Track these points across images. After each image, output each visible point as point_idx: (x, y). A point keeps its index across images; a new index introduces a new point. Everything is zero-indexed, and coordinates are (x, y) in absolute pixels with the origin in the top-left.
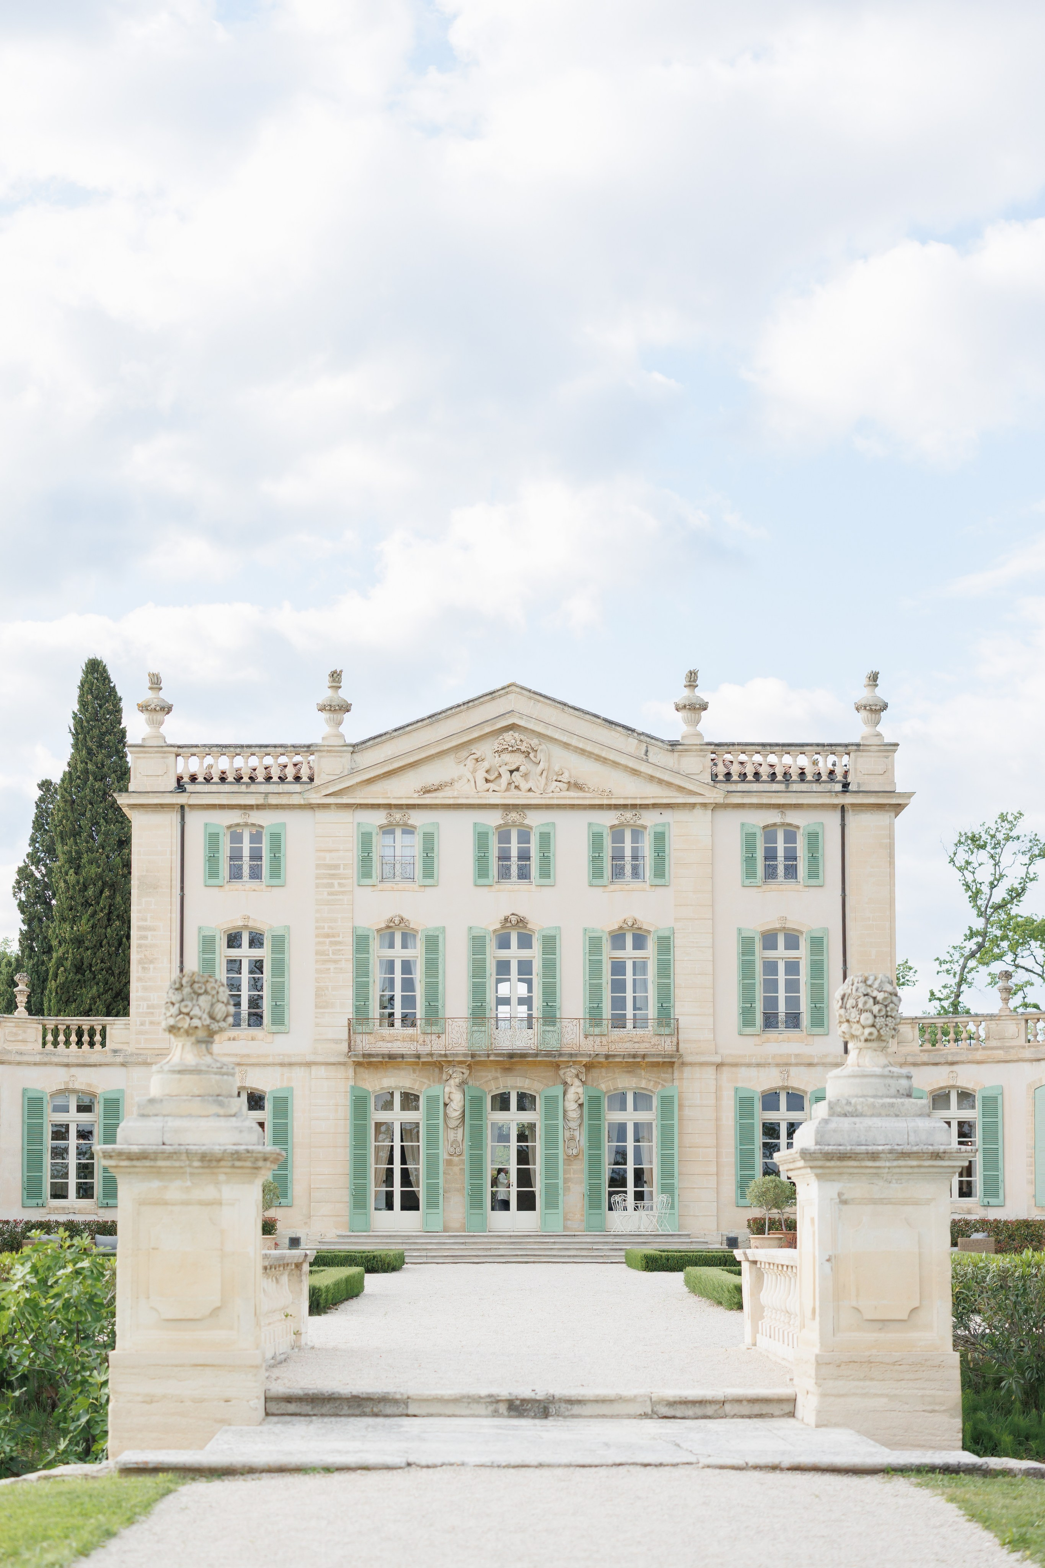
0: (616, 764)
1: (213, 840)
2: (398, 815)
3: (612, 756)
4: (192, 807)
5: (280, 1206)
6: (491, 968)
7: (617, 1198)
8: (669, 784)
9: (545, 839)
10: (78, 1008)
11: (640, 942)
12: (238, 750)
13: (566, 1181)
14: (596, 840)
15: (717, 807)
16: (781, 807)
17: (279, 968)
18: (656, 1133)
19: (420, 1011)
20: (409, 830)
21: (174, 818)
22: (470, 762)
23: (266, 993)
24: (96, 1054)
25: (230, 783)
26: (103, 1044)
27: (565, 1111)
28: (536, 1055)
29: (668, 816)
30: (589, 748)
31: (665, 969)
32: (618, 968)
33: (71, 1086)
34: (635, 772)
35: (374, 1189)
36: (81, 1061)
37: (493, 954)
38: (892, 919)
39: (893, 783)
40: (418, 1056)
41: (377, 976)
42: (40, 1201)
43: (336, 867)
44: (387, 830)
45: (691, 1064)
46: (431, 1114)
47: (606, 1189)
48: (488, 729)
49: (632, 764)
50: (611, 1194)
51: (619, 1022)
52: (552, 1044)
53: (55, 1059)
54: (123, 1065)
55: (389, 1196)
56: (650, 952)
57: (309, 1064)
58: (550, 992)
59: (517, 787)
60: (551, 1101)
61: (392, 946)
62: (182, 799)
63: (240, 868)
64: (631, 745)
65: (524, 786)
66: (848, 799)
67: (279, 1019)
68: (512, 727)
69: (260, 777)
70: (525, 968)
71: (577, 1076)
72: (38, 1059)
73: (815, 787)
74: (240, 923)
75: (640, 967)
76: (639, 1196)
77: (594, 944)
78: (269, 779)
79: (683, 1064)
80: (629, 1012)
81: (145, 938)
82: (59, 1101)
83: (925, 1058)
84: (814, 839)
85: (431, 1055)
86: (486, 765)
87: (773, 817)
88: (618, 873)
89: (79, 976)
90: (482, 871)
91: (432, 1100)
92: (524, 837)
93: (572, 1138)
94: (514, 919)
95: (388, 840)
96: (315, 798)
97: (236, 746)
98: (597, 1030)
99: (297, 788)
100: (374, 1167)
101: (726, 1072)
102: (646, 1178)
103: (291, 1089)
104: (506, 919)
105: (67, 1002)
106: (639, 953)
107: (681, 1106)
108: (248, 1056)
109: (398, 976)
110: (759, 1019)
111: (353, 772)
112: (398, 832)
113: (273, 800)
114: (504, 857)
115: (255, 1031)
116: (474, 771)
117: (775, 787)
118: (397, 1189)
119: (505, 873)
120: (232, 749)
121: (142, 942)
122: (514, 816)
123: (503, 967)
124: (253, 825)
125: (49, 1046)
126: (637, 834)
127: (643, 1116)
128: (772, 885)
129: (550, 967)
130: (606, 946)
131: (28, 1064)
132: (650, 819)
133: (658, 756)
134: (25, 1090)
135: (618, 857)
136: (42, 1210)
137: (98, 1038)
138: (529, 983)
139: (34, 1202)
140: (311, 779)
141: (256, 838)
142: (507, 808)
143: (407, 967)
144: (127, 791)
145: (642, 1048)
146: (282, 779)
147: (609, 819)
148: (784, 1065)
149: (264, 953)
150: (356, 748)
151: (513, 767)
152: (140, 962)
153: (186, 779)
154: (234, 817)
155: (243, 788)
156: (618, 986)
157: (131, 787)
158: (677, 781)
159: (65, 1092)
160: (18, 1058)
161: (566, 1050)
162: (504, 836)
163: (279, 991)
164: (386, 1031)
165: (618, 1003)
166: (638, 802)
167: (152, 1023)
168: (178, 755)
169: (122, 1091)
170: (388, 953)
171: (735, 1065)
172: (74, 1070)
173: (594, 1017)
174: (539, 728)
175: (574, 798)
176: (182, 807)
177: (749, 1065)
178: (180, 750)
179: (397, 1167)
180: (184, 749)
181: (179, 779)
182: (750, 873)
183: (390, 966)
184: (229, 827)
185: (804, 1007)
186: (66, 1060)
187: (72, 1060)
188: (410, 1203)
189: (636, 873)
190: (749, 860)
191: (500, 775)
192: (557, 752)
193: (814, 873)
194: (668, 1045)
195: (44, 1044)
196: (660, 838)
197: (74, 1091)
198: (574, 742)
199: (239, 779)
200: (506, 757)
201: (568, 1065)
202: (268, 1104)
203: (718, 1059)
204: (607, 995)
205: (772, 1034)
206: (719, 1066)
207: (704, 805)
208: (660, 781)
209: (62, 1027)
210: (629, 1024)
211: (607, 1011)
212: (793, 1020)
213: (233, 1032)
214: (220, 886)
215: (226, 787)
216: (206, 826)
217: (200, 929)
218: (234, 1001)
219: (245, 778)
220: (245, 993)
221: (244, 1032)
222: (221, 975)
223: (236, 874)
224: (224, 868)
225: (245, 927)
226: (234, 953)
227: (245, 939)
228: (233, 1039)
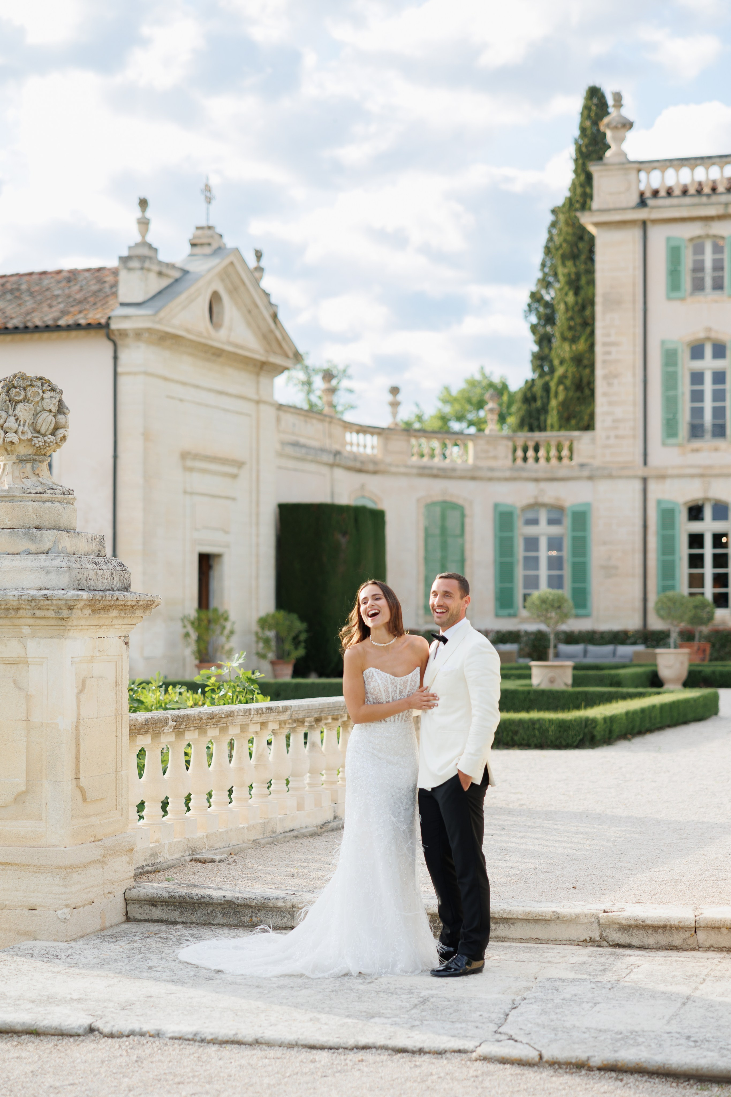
1: (675, 254)
4: (656, 222)
10: (577, 424)
12: (699, 162)
21: (637, 233)
24: (565, 468)
25: (692, 196)
26: (571, 458)
33: (541, 500)
36: (549, 475)
42: (511, 611)
53: (525, 474)
54: (590, 478)
62: (643, 214)
63: (702, 280)
69: (722, 187)
72: (508, 474)
74: (702, 335)
78: (729, 189)
81: (608, 353)
82: (530, 515)
89: (578, 394)
97: (696, 159)
105: (568, 419)
108: (710, 467)
115: (719, 443)
120: (692, 162)
121: (607, 357)
124: (715, 236)
125: (519, 462)
131: (499, 479)
134: (496, 506)
136: (514, 621)
137: (565, 453)
139: (506, 612)
141: (718, 250)
144: (590, 209)
149: (727, 364)
152: (605, 377)
153: (648, 194)
154: (695, 230)
155: (704, 199)
157: (595, 205)
159: (535, 506)
160: (490, 474)
167: (617, 437)
168: (639, 171)
169: (588, 505)
172: (543, 485)
176: (644, 224)
178: (642, 165)
180: (647, 165)
181: (642, 194)
184: (691, 240)
186: (534, 475)
187: (541, 475)
195: (514, 460)
197: (544, 505)
199: (699, 192)
209: (531, 444)
213: (697, 444)
214: (683, 299)
215: (687, 200)
216: (668, 239)
217: (663, 343)
218: (697, 413)
219: (707, 190)
220: (708, 405)
221: (707, 443)
222: (685, 387)
223: (698, 286)
224: (687, 281)
225: (708, 339)
226: (697, 365)
227: (708, 351)
228: (697, 450)
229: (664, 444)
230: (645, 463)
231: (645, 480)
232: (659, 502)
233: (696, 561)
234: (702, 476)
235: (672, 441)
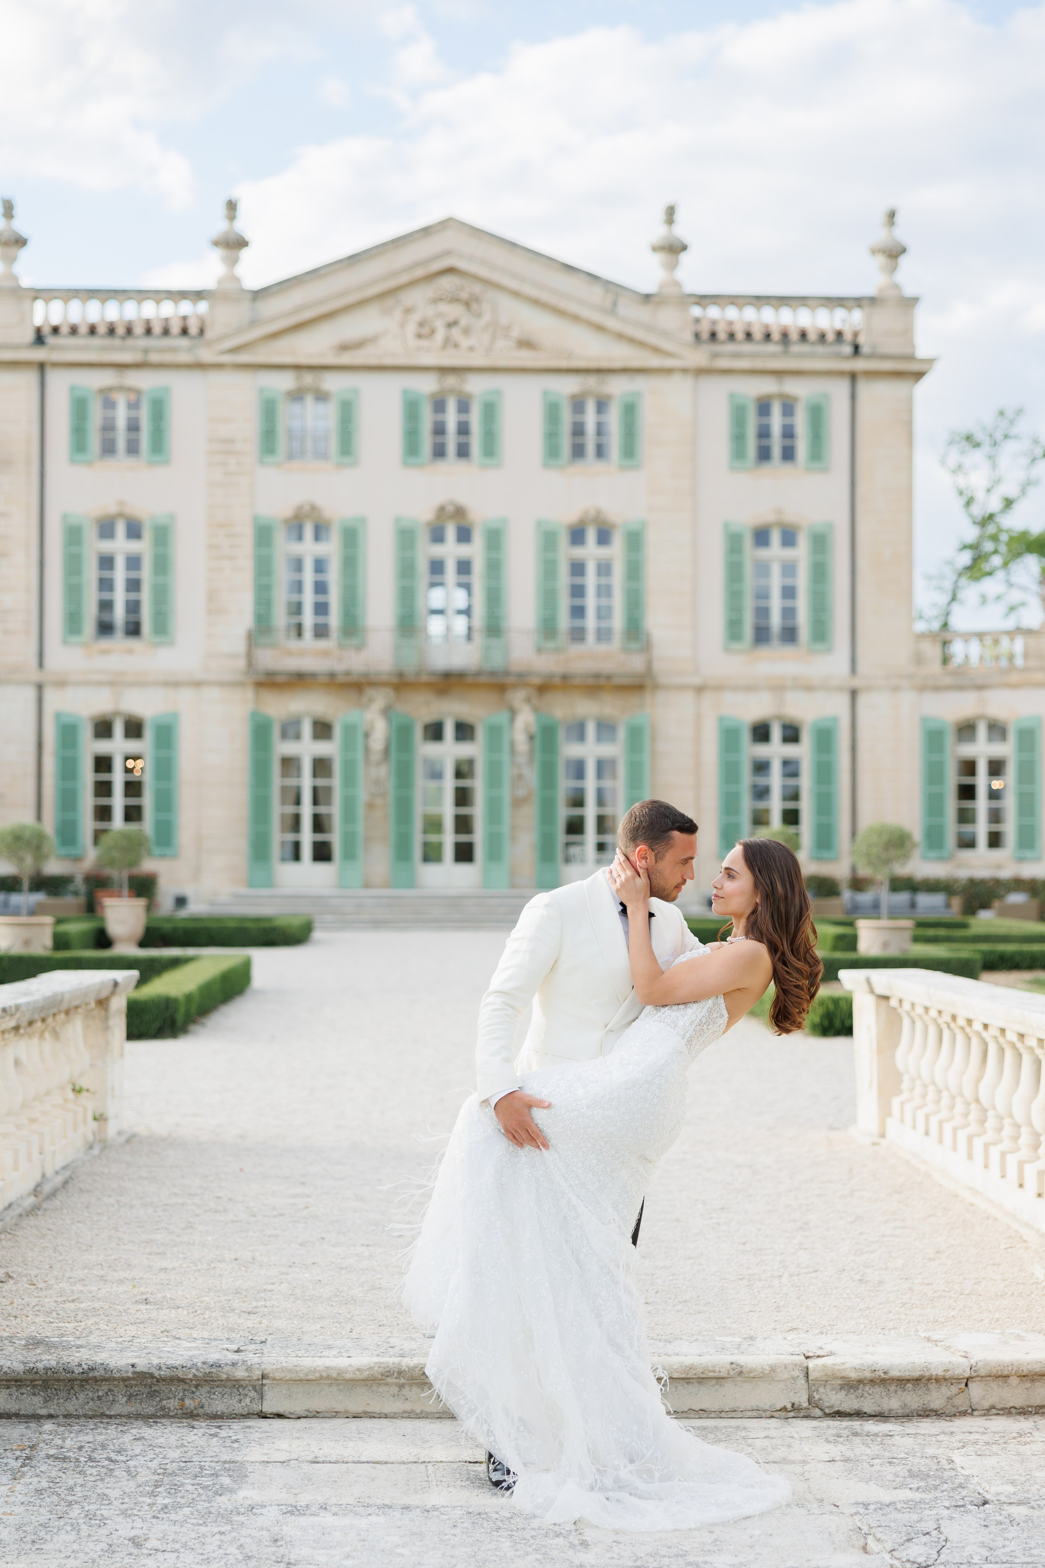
0: (576, 318)
1: (80, 407)
2: (308, 379)
3: (573, 308)
4: (57, 365)
5: (163, 856)
6: (422, 567)
7: (574, 850)
8: (640, 344)
9: (490, 411)
11: (604, 538)
12: (111, 295)
13: (514, 828)
14: (552, 413)
15: (700, 372)
16: (779, 374)
17: (162, 565)
18: (622, 770)
19: (334, 619)
20: (322, 396)
21: (31, 378)
22: (398, 314)
23: (146, 596)
25: (102, 336)
27: (512, 745)
28: (479, 673)
29: (639, 384)
30: (544, 297)
31: (634, 571)
32: (578, 568)
34: (600, 328)
35: (278, 837)
37: (426, 550)
38: (909, 511)
39: (913, 347)
40: (332, 675)
41: (282, 576)
43: (231, 441)
44: (297, 396)
45: (667, 688)
46: (348, 745)
47: (561, 837)
48: (420, 272)
49: (597, 317)
50: (568, 844)
51: (578, 635)
52: (497, 662)
55: (297, 846)
56: (616, 550)
57: (198, 684)
58: (494, 598)
59: (456, 346)
60: (495, 732)
61: (300, 538)
62: (40, 354)
63: (113, 441)
64: (596, 293)
65: (464, 342)
66: (860, 365)
67: (162, 627)
68: (451, 271)
69: (139, 330)
70: (464, 567)
71: (528, 700)
73: (820, 349)
74: (113, 509)
75: (604, 569)
76: (601, 847)
77: (548, 540)
78: (148, 331)
79: (656, 687)
80: (591, 622)
83: (948, 680)
84: (817, 414)
85: (348, 673)
86: (417, 317)
87: (767, 386)
88: (578, 451)
90: (411, 448)
91: (350, 730)
92: (464, 407)
93: (520, 777)
94: (450, 509)
95: (296, 408)
96: (206, 355)
97: (108, 291)
98: (551, 645)
99: (184, 342)
100: (278, 810)
101: (708, 699)
102: (609, 823)
103: (175, 716)
104: (441, 510)
106: (603, 552)
107: (653, 739)
108: (122, 673)
109: (309, 577)
110: (748, 631)
111: (253, 323)
112: (309, 400)
113: (154, 358)
114: (439, 430)
115: (133, 643)
116: (402, 325)
117: (771, 348)
118: (307, 837)
119: (439, 452)
120: (103, 294)
122: (451, 381)
123: (437, 567)
124: (130, 388)
126: (602, 406)
127: (608, 750)
128: (767, 469)
129: (494, 568)
130: (563, 540)
132: (617, 387)
133: (629, 310)
135: (578, 430)
138: (467, 587)
140: (202, 332)
141: (133, 406)
142: (443, 371)
143: (320, 566)
145: (606, 667)
146: (166, 332)
147: (568, 386)
148: (778, 688)
149: (143, 547)
150: (258, 295)
151: (451, 318)
153: (46, 331)
154: (106, 379)
155: (117, 342)
156: (578, 591)
158: (652, 339)
161: (515, 668)
162: (439, 406)
163: (162, 595)
164: (293, 644)
165: (578, 612)
166: (604, 364)
168: (36, 298)
170: (296, 548)
171: (719, 688)
173: (548, 629)
174: (483, 272)
175: (525, 358)
176: (42, 367)
177: (735, 688)
178: (38, 294)
179: (307, 811)
180: (43, 294)
181: (38, 331)
182: (738, 453)
183: (298, 565)
184: (100, 391)
185: (803, 619)
188: (322, 853)
189: (600, 452)
190: (738, 438)
191: (433, 332)
192: (506, 303)
193: (817, 452)
194: (636, 663)
196: (630, 410)
198: (527, 289)
199: (111, 332)
200: (443, 307)
201: (515, 686)
202: (149, 733)
203: (697, 681)
204: (564, 602)
205: (764, 652)
206: (700, 690)
207: (685, 371)
208: (631, 341)
210: (591, 637)
211: (564, 621)
212: (790, 635)
213: (106, 643)
214: (89, 463)
215: (95, 341)
216: (72, 389)
217: (65, 517)
218: (106, 606)
219: (120, 331)
220: (120, 597)
221: (119, 642)
222: (91, 573)
223: (109, 449)
224: (94, 441)
225: (120, 515)
226: (107, 546)
227: (121, 529)
228: (105, 652)
229: (65, 642)
230: (41, 664)
231: (40, 687)
232: (58, 716)
233: (103, 789)
234: (112, 684)
235: (74, 639)
